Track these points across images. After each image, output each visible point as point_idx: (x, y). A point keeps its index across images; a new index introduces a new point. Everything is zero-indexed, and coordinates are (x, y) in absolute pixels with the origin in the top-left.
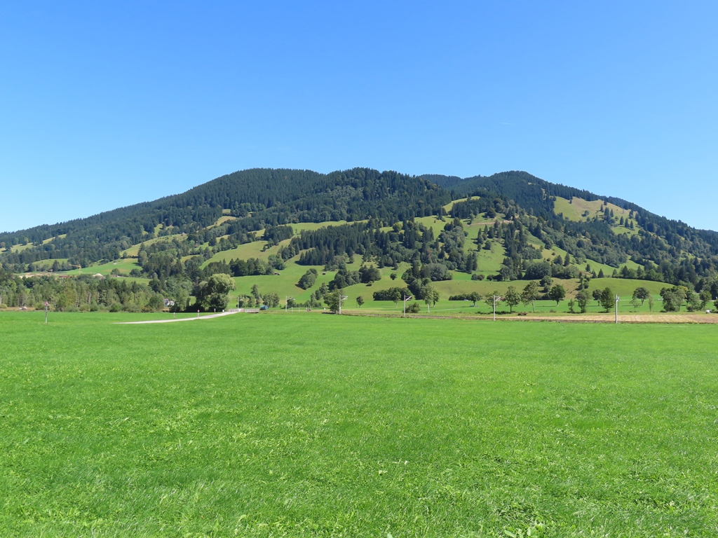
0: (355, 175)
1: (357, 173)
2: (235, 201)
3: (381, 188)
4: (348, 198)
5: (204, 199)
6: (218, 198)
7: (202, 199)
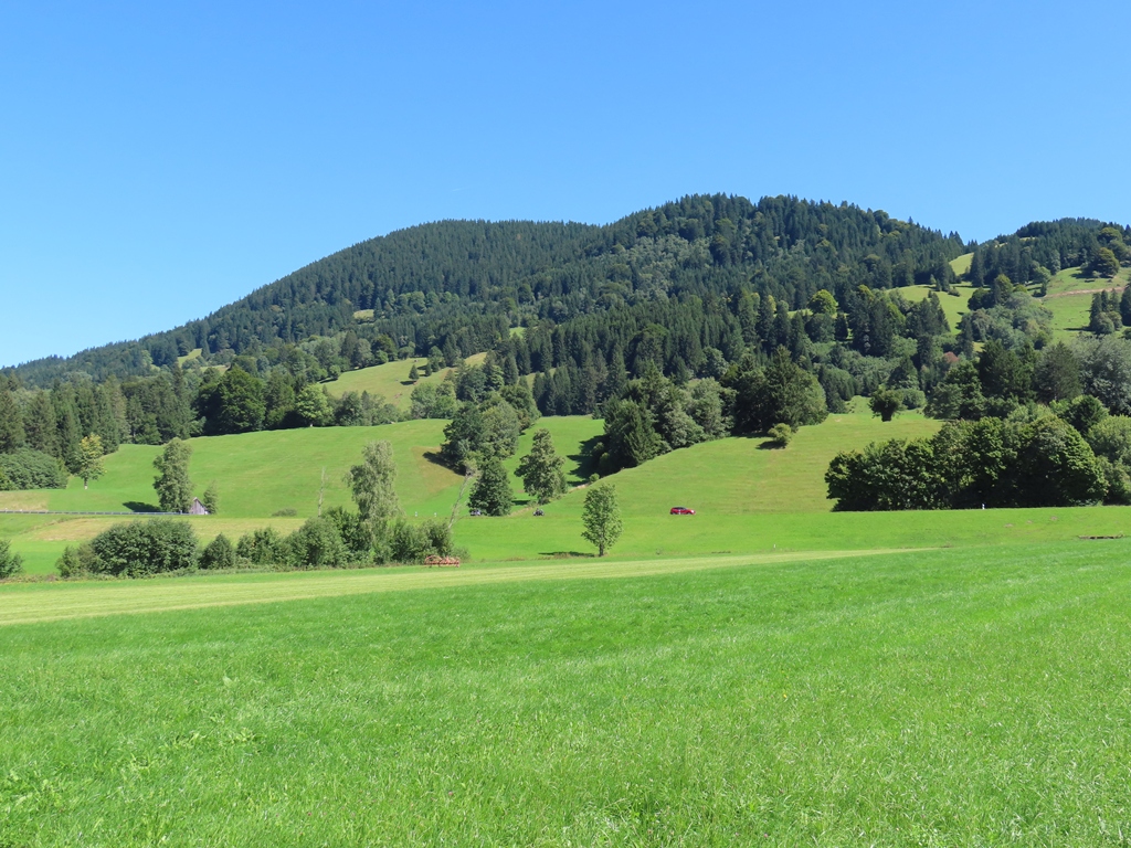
0: (689, 210)
1: (693, 207)
2: (386, 290)
3: (758, 235)
4: (670, 263)
5: (313, 288)
6: (347, 284)
7: (308, 288)
